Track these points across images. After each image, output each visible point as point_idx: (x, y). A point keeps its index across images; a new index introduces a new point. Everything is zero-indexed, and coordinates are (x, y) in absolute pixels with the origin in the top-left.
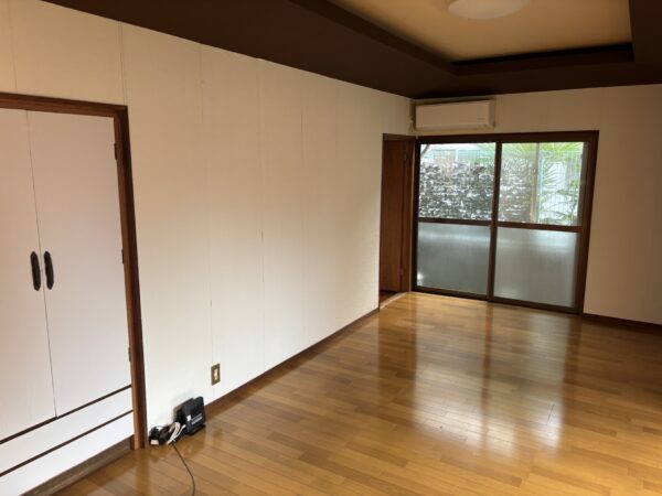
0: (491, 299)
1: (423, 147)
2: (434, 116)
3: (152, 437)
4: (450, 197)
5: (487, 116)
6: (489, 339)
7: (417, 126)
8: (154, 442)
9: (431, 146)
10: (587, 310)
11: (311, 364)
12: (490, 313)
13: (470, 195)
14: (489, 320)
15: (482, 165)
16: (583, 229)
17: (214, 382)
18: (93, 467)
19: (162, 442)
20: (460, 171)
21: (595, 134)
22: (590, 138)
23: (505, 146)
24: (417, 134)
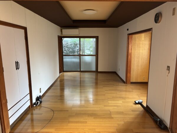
0: (80, 71)
1: (63, 38)
2: (66, 32)
3: (34, 105)
4: (66, 51)
5: (78, 32)
6: (80, 78)
7: (63, 34)
8: (35, 106)
9: (65, 38)
10: (99, 70)
11: (52, 88)
12: (80, 74)
13: (70, 50)
14: (80, 75)
15: (72, 43)
16: (97, 55)
17: (40, 92)
18: (24, 113)
19: (36, 105)
20: (67, 45)
21: (98, 37)
22: (97, 38)
23: (81, 39)
24: (62, 36)
